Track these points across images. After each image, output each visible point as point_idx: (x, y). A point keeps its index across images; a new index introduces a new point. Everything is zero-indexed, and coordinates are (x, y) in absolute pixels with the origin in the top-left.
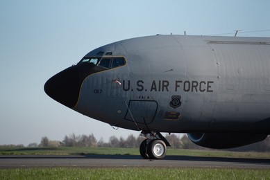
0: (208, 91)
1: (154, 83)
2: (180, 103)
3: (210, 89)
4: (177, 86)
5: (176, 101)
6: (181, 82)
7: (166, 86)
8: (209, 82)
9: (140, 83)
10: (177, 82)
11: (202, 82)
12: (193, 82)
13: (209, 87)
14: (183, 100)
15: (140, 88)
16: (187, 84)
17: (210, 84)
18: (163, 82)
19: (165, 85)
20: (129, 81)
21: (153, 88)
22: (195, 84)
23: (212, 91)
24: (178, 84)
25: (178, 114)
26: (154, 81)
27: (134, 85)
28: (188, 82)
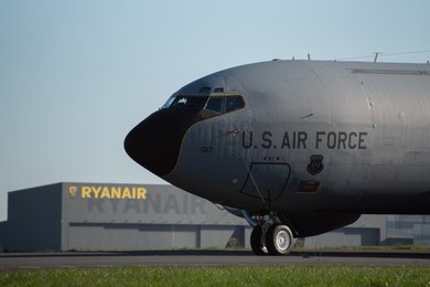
0: (360, 147)
1: (286, 136)
2: (322, 167)
3: (362, 144)
4: (318, 140)
5: (316, 164)
6: (324, 133)
7: (304, 140)
8: (361, 134)
9: (267, 136)
10: (318, 133)
11: (352, 133)
12: (340, 133)
13: (361, 141)
14: (325, 162)
15: (267, 144)
16: (332, 136)
17: (363, 137)
18: (300, 133)
19: (301, 138)
20: (251, 133)
21: (285, 144)
22: (343, 137)
23: (364, 148)
24: (320, 136)
25: (317, 184)
26: (286, 133)
27: (257, 139)
28: (334, 133)
